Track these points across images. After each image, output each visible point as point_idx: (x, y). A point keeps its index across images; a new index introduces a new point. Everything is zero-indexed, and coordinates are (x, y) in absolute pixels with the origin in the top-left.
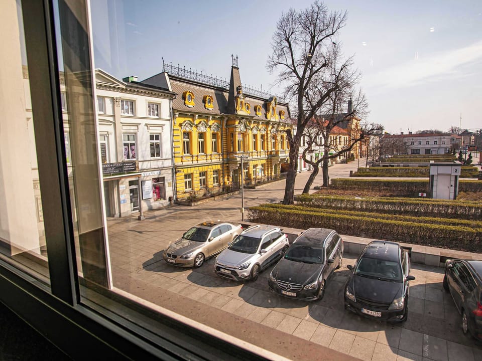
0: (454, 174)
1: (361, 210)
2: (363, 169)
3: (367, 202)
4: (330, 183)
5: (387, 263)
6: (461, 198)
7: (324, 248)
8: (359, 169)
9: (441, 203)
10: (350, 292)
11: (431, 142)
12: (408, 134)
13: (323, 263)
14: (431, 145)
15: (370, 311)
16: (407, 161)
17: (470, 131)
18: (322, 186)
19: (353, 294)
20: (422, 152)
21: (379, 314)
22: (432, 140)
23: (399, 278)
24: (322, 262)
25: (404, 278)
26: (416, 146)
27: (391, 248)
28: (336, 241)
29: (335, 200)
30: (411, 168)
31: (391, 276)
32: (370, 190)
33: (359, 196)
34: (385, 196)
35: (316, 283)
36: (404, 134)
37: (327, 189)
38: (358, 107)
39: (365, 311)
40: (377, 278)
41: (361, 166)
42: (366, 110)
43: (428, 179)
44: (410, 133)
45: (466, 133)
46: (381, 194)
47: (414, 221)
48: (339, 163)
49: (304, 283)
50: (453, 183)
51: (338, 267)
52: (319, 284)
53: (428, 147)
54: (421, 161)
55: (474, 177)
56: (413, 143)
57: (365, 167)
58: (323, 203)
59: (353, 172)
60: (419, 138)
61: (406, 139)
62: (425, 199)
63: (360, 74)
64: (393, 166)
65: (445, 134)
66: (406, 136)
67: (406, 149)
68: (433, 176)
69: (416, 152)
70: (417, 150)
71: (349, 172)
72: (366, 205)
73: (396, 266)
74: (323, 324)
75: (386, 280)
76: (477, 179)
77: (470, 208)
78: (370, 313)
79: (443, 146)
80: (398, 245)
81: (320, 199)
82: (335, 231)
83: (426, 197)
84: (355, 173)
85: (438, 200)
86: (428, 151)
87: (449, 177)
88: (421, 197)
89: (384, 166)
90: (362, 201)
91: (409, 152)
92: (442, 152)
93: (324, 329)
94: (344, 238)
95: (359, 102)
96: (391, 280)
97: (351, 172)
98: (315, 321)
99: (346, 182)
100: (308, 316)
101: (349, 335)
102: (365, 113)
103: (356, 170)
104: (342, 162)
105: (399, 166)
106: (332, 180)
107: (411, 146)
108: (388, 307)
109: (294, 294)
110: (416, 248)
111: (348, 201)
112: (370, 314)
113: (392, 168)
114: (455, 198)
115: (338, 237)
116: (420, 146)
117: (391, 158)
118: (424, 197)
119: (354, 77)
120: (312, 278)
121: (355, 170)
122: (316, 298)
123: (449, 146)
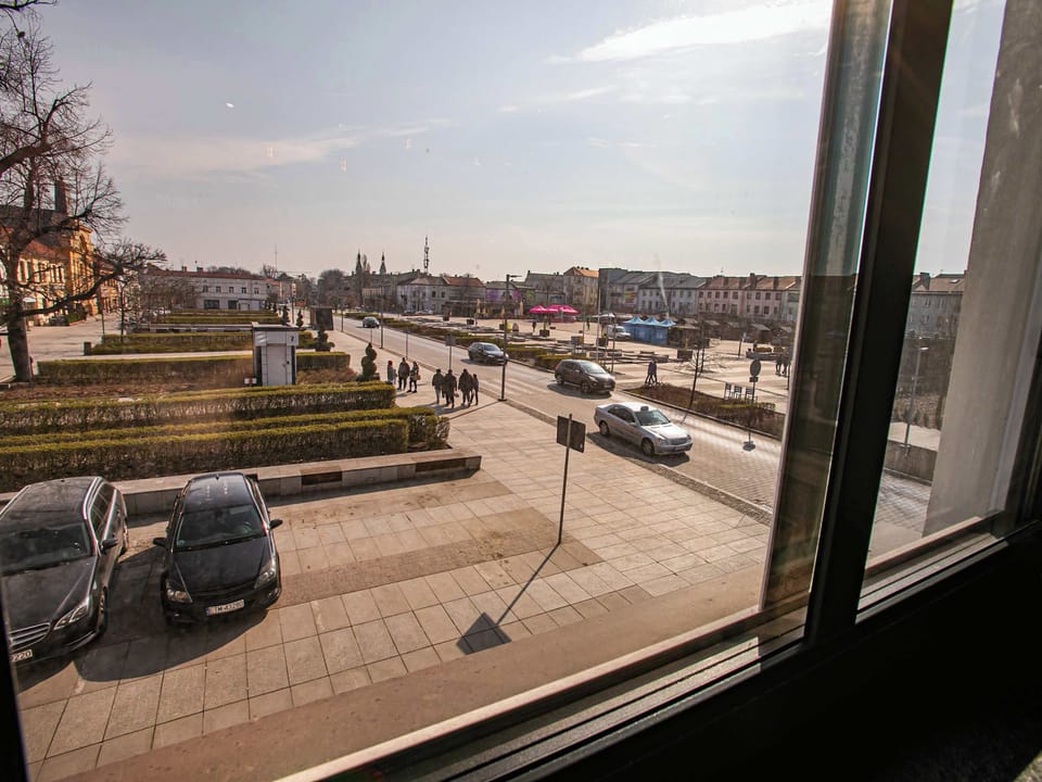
0: (290, 344)
1: (138, 422)
2: (114, 337)
3: (148, 405)
4: (36, 372)
5: (233, 512)
6: (301, 381)
7: (86, 522)
8: (105, 338)
9: (281, 392)
10: (175, 588)
11: (237, 289)
12: (195, 270)
13: (92, 555)
14: (237, 294)
15: (224, 607)
16: (202, 322)
17: (290, 275)
18: (14, 381)
19: (182, 590)
20: (224, 305)
21: (241, 604)
22: (238, 285)
23: (258, 531)
24: (89, 553)
25: (266, 526)
26: (212, 295)
27: (232, 483)
28: (109, 499)
29: (63, 410)
30: (213, 334)
31: (246, 531)
32: (145, 381)
33: (123, 394)
34: (177, 390)
35: (87, 602)
36: (188, 270)
37: (29, 387)
38: (97, 204)
39: (213, 610)
40: (222, 544)
41: (108, 333)
42: (119, 214)
43: (251, 353)
44: (200, 269)
45: (284, 278)
46: (170, 386)
47: (248, 428)
48: (45, 325)
49: (55, 616)
50: (289, 359)
51: (124, 551)
52: (95, 601)
53: (232, 296)
54: (226, 322)
55: (310, 347)
56: (206, 289)
57: (118, 333)
58: (31, 421)
59: (93, 346)
60: (216, 280)
61: (194, 280)
62: (256, 388)
63: (108, 134)
64: (177, 331)
65: (255, 277)
66: (192, 275)
67: (194, 299)
68: (259, 348)
69: (213, 305)
70: (214, 301)
71: (83, 345)
72: (148, 412)
73: (250, 512)
74: (126, 680)
75: (239, 541)
76: (314, 350)
77: (320, 394)
78: (225, 608)
79: (255, 296)
80: (240, 474)
81: (22, 411)
82: (100, 478)
83: (255, 385)
84: (97, 346)
85: (274, 387)
86: (232, 304)
87: (283, 348)
88: (248, 385)
89: (159, 331)
90: (137, 405)
91: (201, 304)
92: (255, 307)
93: (134, 688)
94: (123, 487)
95: (99, 193)
96: (247, 539)
97: (87, 345)
98: (105, 683)
99: (83, 367)
100: (82, 684)
101: (192, 669)
102: (116, 220)
103: (99, 340)
104: (53, 323)
105: (189, 331)
106: (39, 364)
107: (203, 294)
108: (254, 584)
109: (29, 654)
110: (265, 473)
111: (103, 409)
112: (224, 611)
113: (178, 335)
114: (294, 383)
115: (111, 489)
116: (218, 295)
117: (169, 315)
118: (253, 385)
119: (93, 136)
120: (72, 597)
121: (96, 341)
122: (93, 635)
123: (265, 297)
